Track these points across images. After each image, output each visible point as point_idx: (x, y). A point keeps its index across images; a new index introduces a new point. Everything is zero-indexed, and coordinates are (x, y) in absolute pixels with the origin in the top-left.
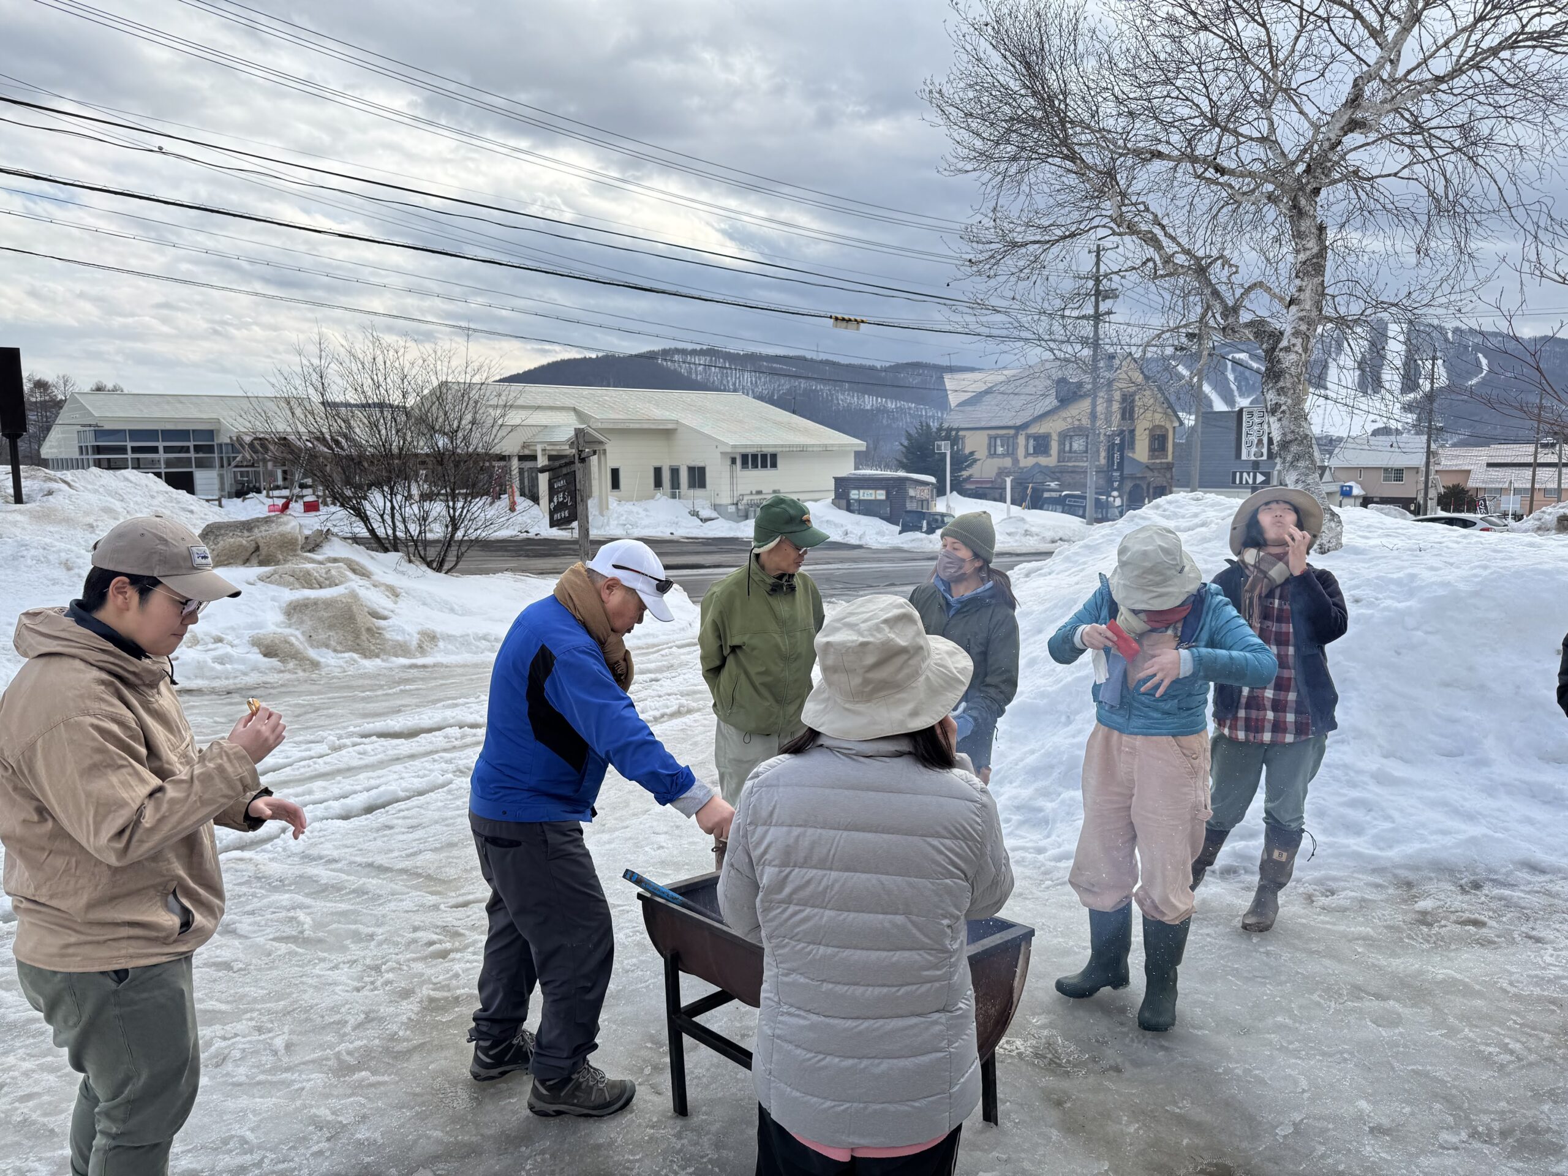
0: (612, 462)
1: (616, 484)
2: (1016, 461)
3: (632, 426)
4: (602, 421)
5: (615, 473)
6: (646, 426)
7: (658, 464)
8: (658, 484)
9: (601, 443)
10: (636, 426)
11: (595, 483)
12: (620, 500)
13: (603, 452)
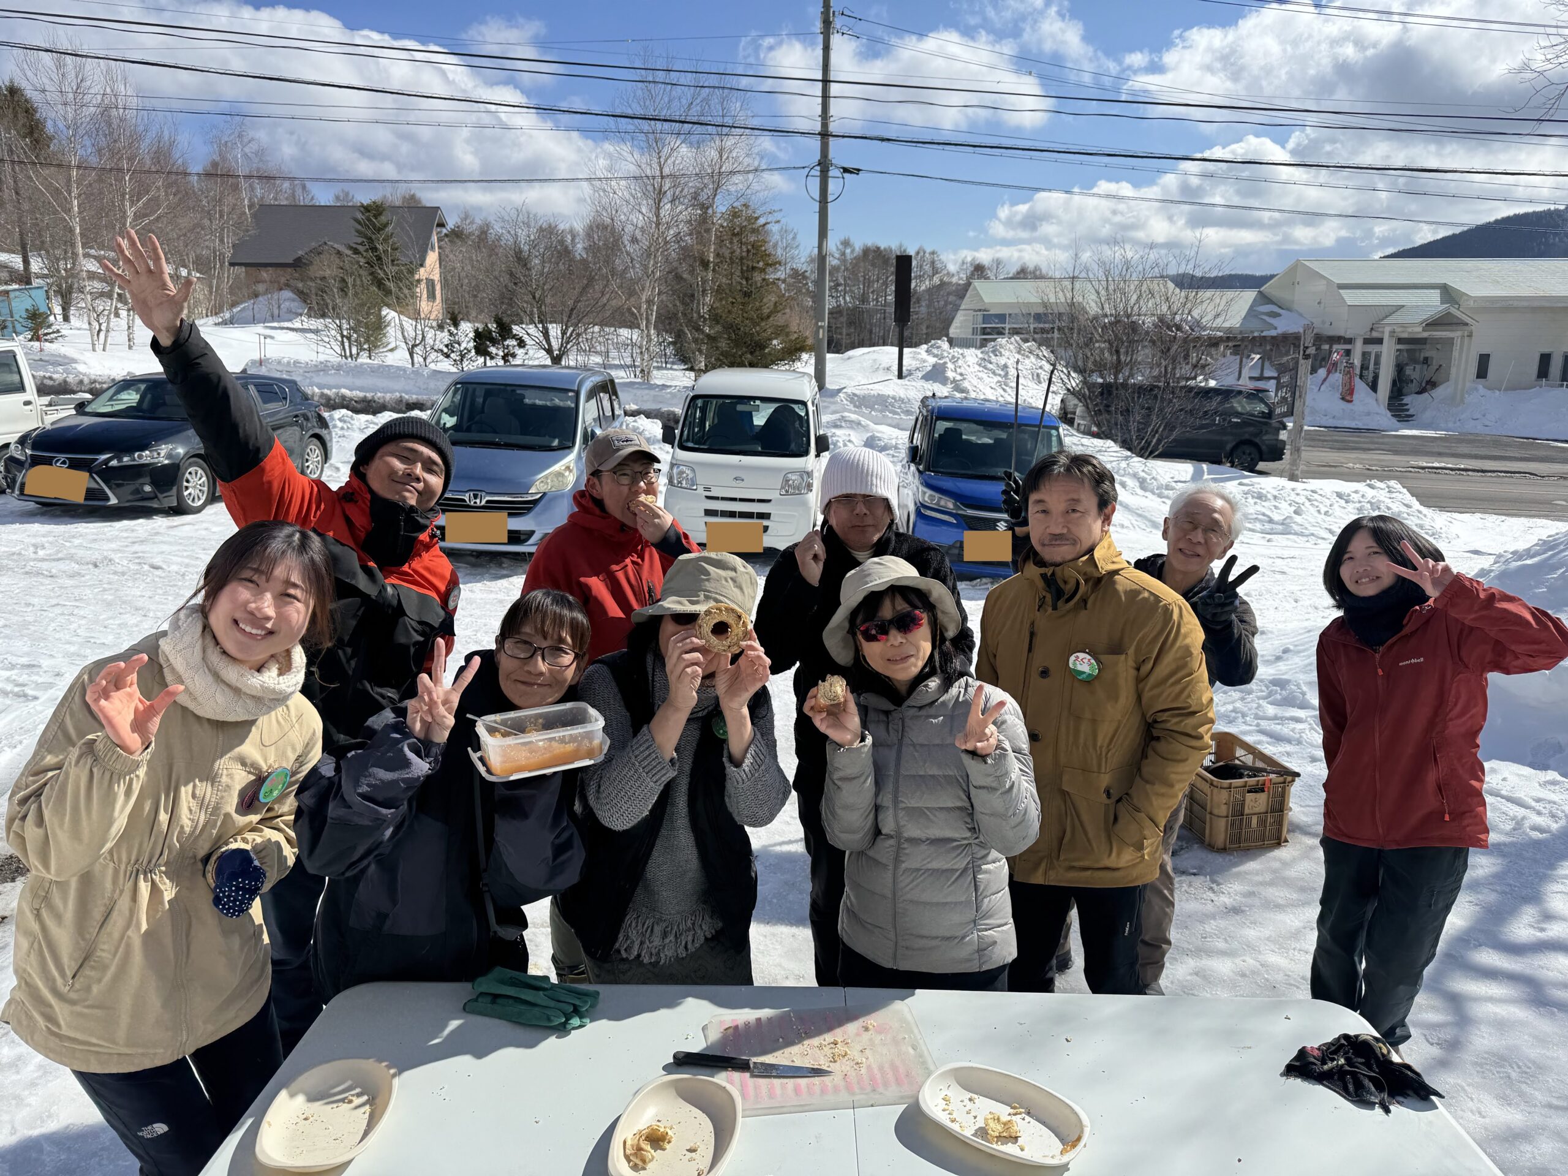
0: (1478, 347)
1: (1482, 373)
3: (1516, 304)
4: (1476, 299)
5: (1484, 361)
6: (1536, 304)
7: (1546, 350)
8: (1543, 372)
9: (1467, 324)
10: (1526, 304)
11: (1453, 370)
12: (1481, 389)
13: (1470, 336)
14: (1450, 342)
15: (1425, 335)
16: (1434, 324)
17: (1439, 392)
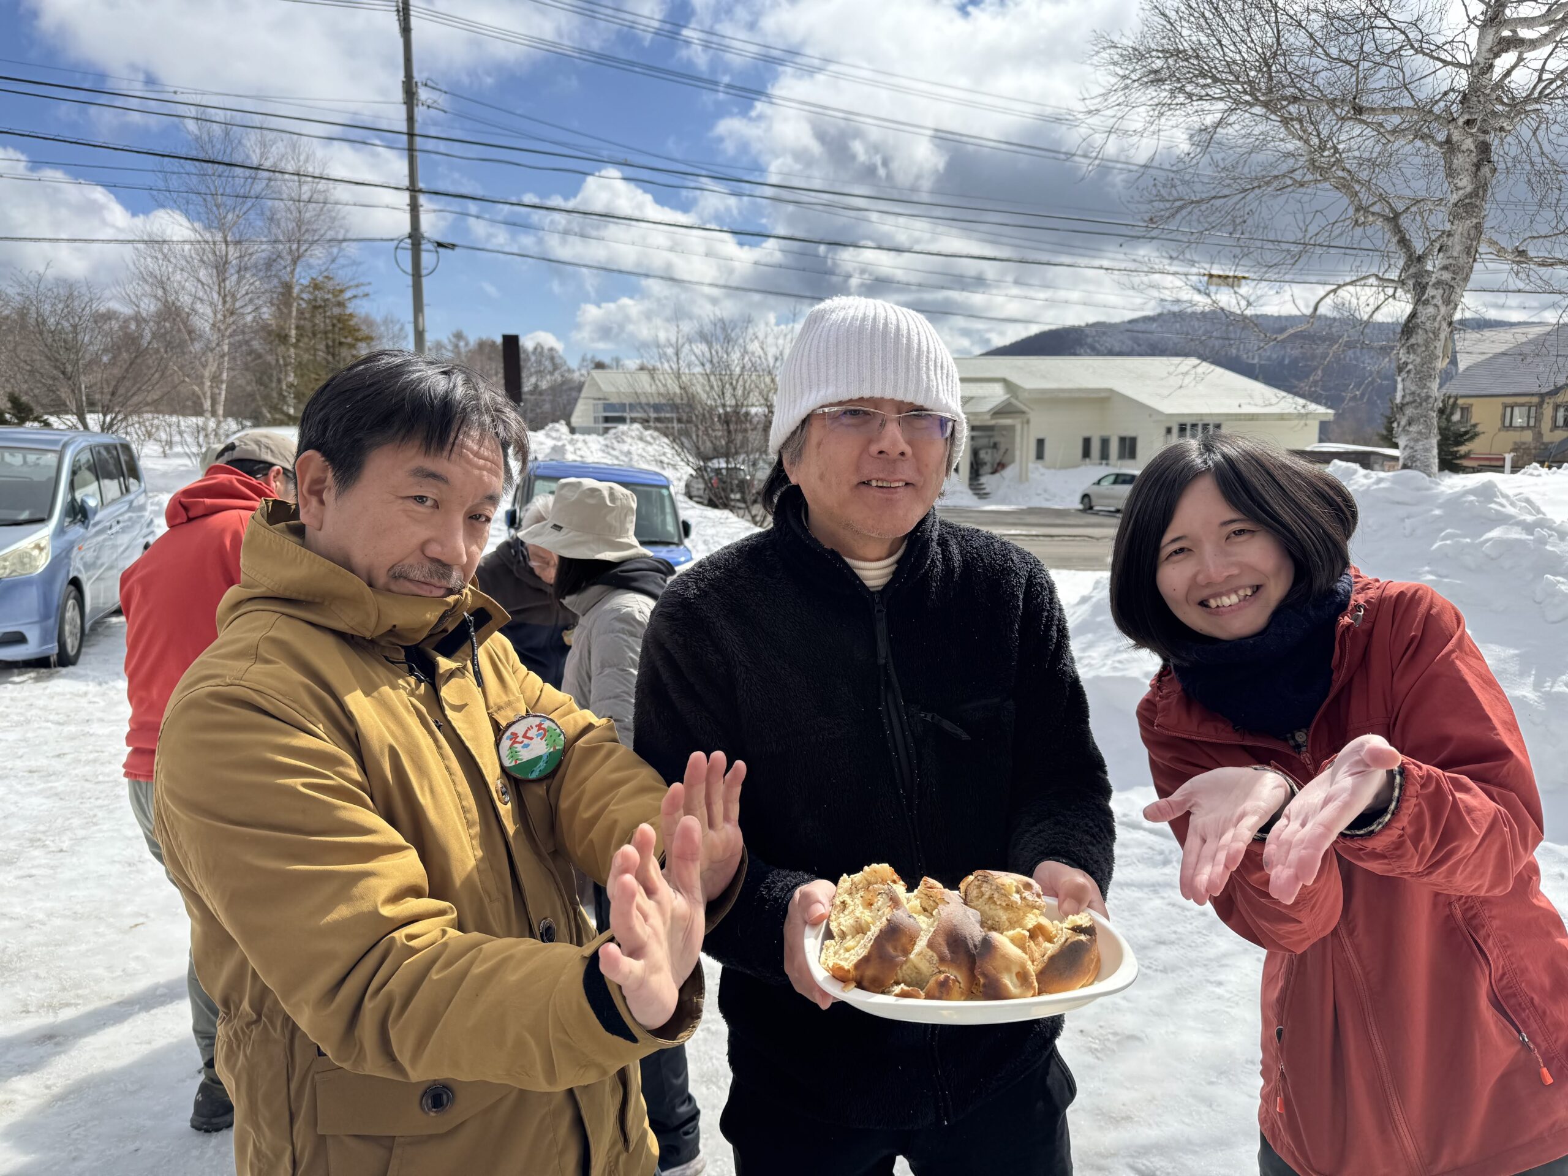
0: (1036, 433)
1: (1040, 456)
2: (1539, 435)
3: (1062, 395)
4: (1031, 391)
5: (1040, 443)
6: (1077, 395)
7: (1087, 434)
8: (1086, 453)
9: (1023, 412)
10: (1067, 395)
11: (1017, 453)
12: (1042, 470)
13: (1028, 422)
14: (1012, 428)
15: (993, 422)
16: (998, 413)
17: (1009, 472)
